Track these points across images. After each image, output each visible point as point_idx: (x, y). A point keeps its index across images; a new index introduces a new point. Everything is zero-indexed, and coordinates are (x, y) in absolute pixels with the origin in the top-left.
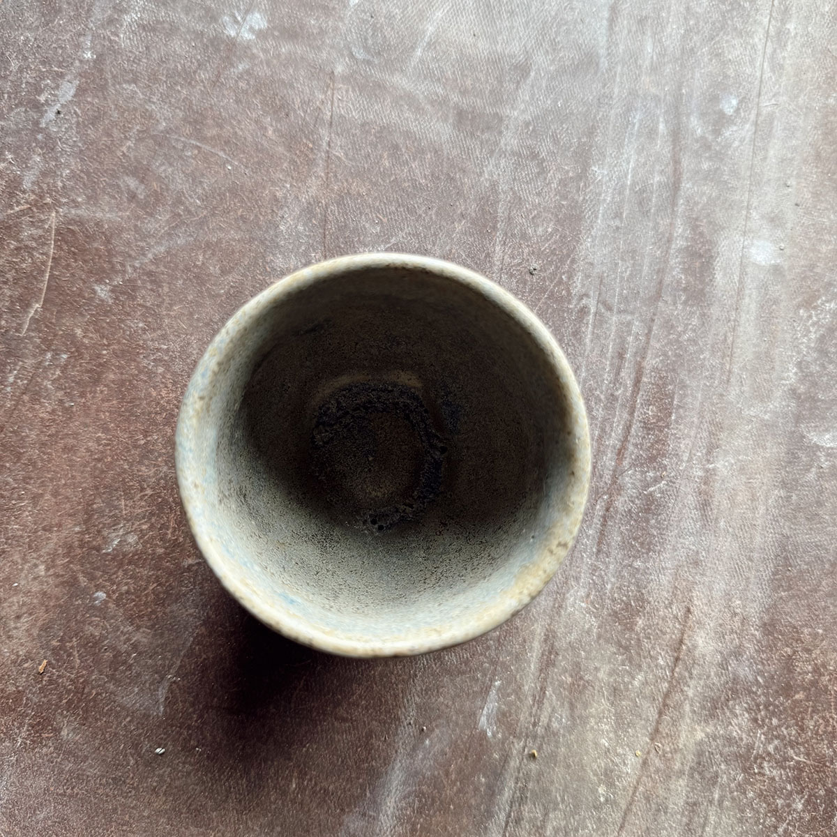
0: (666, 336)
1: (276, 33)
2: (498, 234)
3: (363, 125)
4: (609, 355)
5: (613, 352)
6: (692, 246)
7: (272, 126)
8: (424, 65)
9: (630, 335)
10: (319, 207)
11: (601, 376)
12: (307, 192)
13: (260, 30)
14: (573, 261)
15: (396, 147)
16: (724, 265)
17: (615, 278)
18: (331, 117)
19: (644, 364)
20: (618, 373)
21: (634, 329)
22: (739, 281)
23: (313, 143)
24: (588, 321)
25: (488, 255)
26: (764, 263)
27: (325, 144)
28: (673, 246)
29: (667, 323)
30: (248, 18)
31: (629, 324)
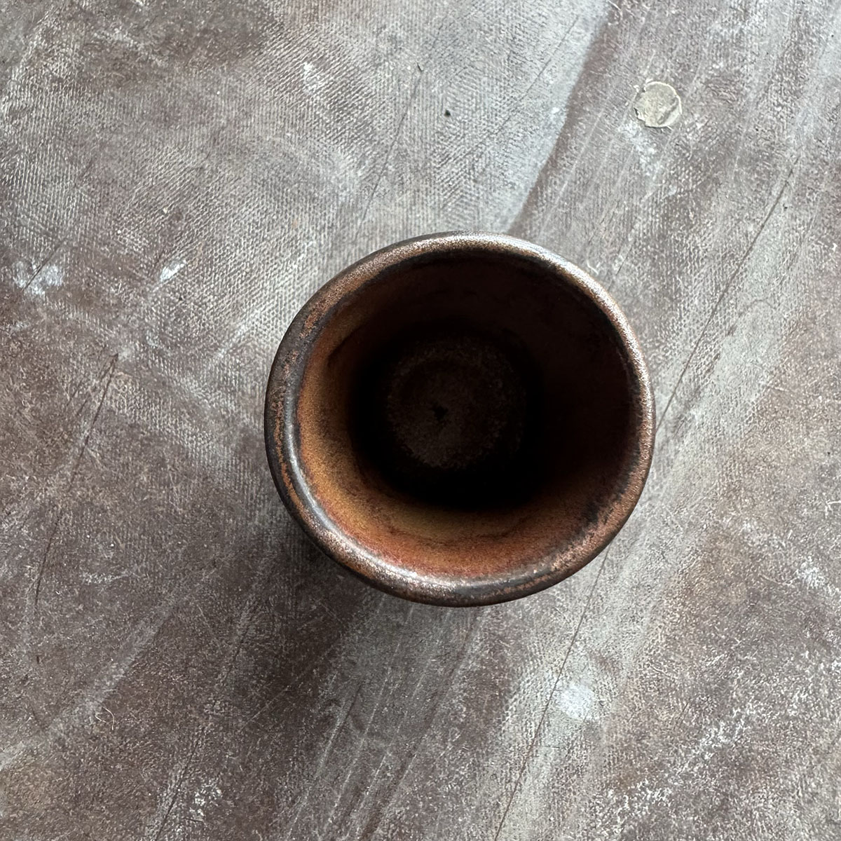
0: (423, 780)
1: (69, 295)
2: (250, 597)
3: (131, 426)
4: (343, 786)
5: (349, 784)
6: (487, 672)
7: (31, 403)
8: (223, 370)
9: (376, 767)
10: (53, 511)
11: (326, 811)
12: (46, 490)
13: (53, 286)
14: (332, 655)
15: (162, 462)
16: (522, 706)
17: (379, 689)
18: (99, 408)
19: (385, 810)
20: (348, 814)
21: (384, 761)
22: (536, 732)
23: (70, 435)
24: (330, 734)
25: (230, 620)
26: (576, 716)
27: (82, 438)
28: (462, 666)
29: (427, 763)
30: (43, 269)
31: (380, 753)
